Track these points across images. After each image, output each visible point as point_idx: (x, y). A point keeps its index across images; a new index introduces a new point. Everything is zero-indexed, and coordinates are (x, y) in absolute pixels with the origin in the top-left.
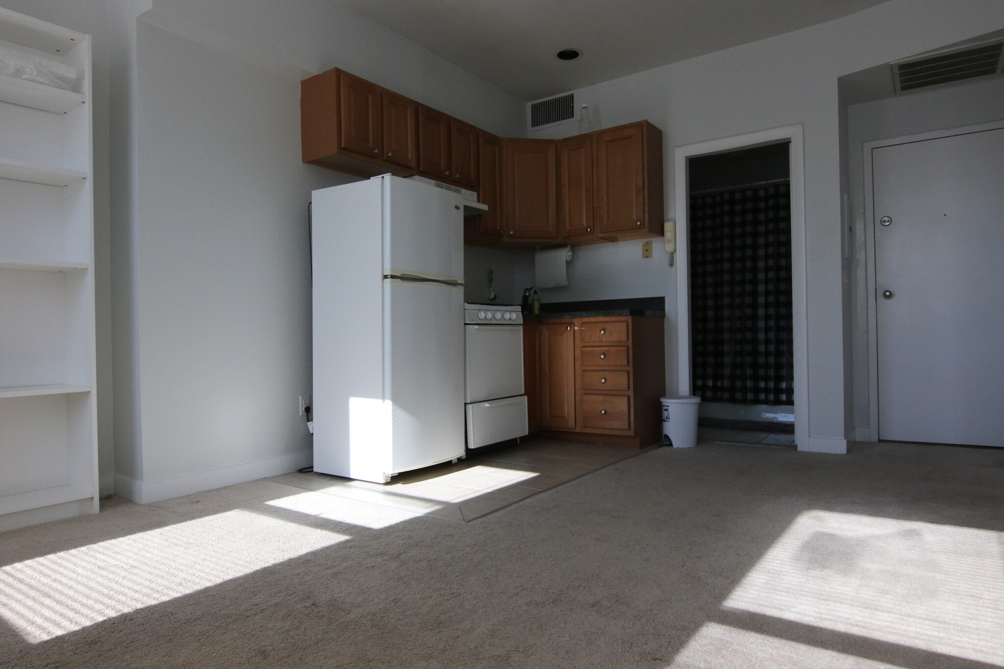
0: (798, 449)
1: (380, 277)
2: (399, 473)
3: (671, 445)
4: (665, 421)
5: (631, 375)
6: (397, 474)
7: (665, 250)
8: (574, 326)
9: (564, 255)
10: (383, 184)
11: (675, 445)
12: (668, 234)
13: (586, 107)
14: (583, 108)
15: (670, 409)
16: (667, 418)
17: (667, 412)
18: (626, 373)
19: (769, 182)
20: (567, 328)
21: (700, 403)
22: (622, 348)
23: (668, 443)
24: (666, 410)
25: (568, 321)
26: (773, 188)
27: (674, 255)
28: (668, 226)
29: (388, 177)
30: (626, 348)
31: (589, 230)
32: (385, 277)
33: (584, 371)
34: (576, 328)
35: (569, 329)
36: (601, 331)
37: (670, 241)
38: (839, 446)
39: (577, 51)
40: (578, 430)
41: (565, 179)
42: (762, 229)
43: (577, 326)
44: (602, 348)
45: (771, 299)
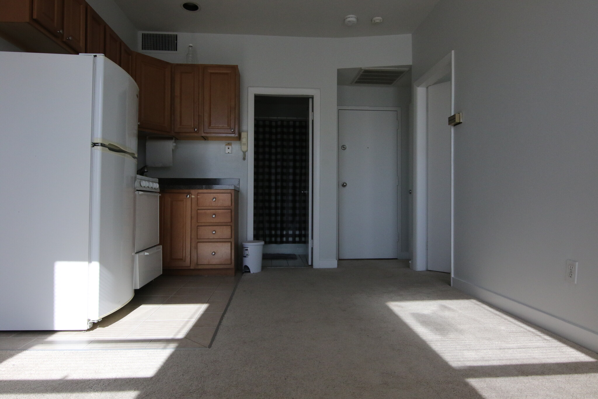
0: (314, 268)
1: (90, 145)
2: (103, 318)
3: (250, 272)
4: (245, 257)
5: (233, 228)
6: (101, 320)
7: (242, 150)
8: (191, 195)
9: (170, 145)
10: (94, 63)
11: (252, 272)
12: (244, 140)
13: (192, 46)
14: (190, 46)
15: (249, 249)
16: (247, 255)
17: (247, 251)
18: (230, 227)
19: (278, 118)
20: (187, 196)
21: (263, 245)
22: (228, 211)
23: (248, 270)
24: (247, 250)
25: (187, 191)
26: (280, 122)
27: (246, 153)
28: (243, 135)
29: (101, 57)
30: (230, 211)
31: (196, 130)
32: (94, 145)
33: (198, 226)
34: (193, 196)
35: (188, 197)
36: (213, 199)
37: (244, 144)
38: (333, 264)
39: (198, 6)
40: (192, 268)
41: (177, 92)
42: (273, 144)
43: (193, 195)
44: (212, 211)
45: (279, 184)
